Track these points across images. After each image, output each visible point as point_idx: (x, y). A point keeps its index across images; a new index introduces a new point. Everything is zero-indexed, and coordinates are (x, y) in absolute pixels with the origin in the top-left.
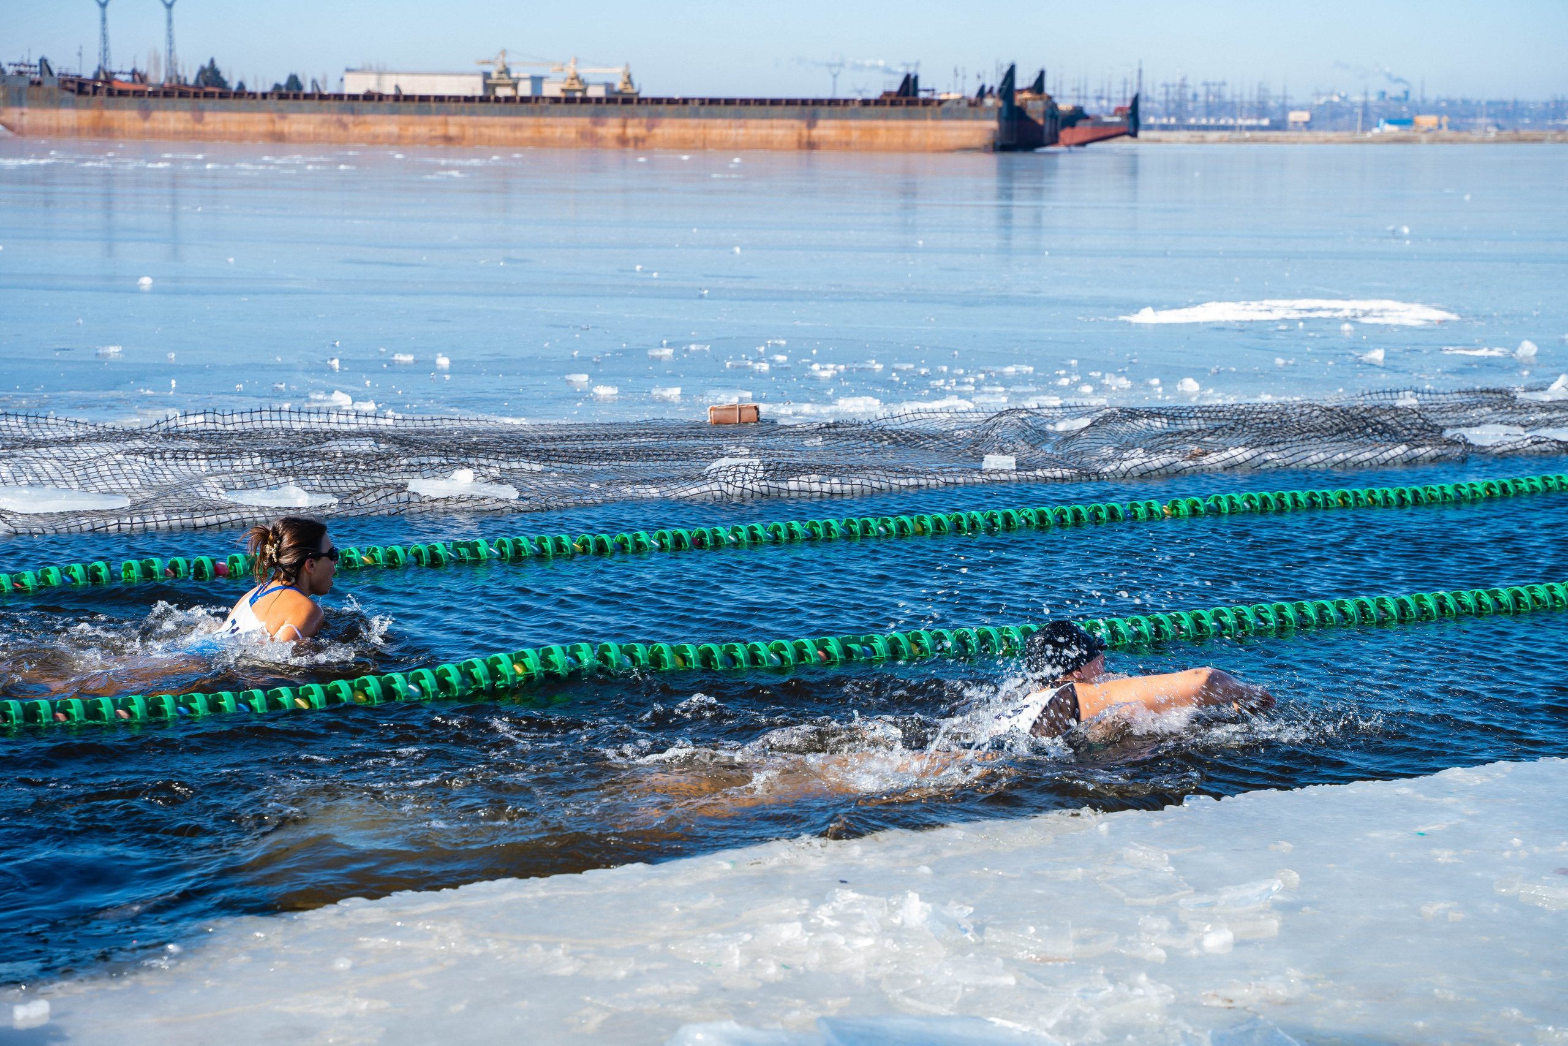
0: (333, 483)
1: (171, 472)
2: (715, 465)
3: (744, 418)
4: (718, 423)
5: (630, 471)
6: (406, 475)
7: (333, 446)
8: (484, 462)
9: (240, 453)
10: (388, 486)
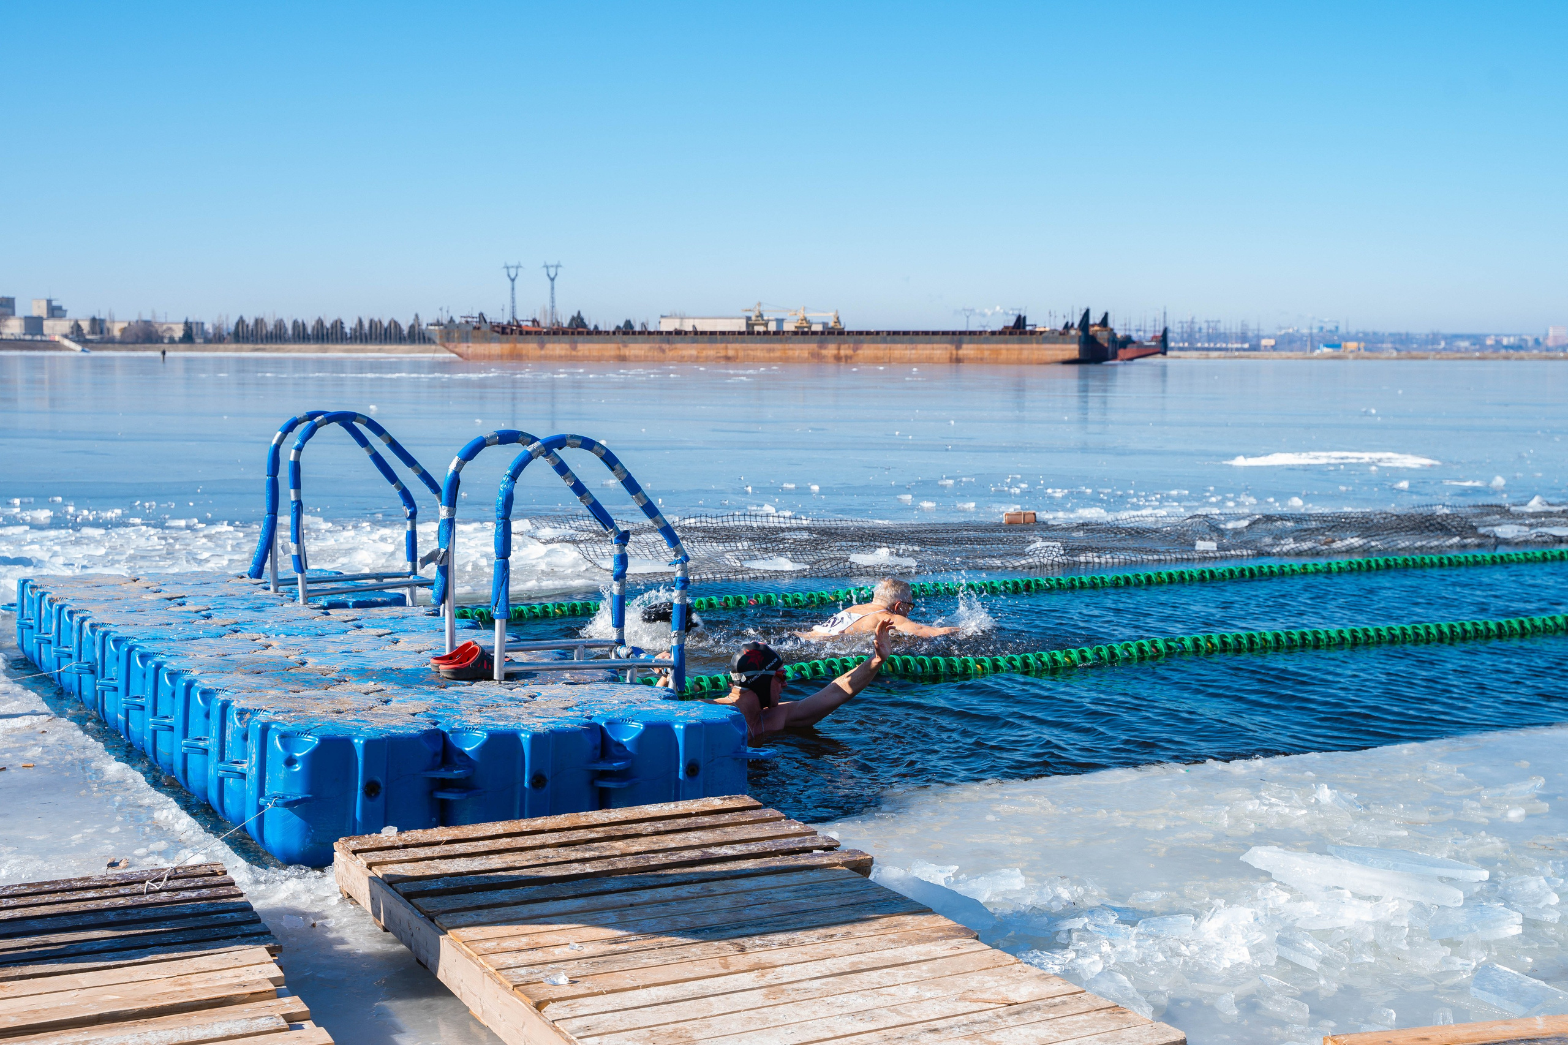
3: (1027, 520)
4: (1010, 523)
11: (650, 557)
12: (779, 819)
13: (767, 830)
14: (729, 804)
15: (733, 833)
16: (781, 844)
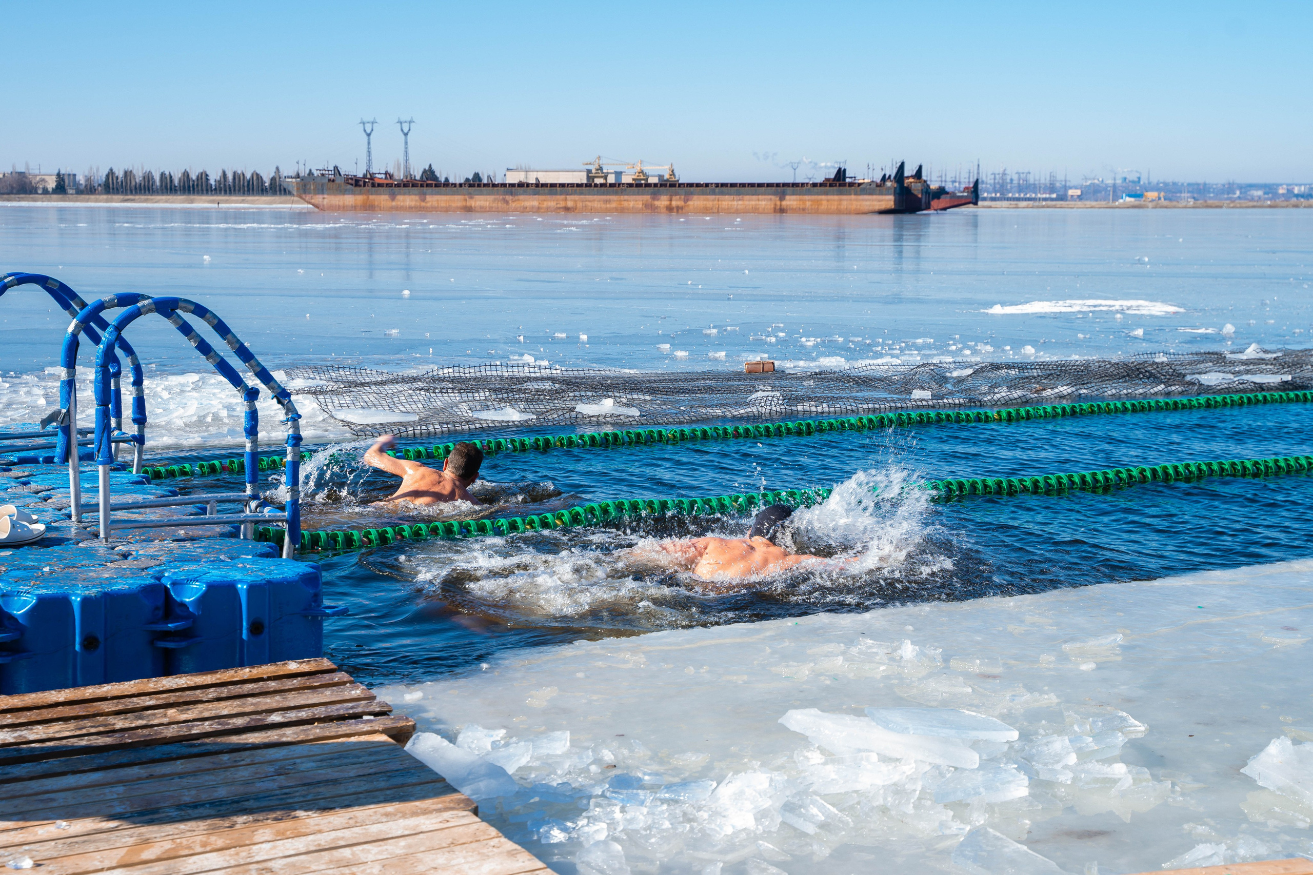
0: (532, 407)
1: (440, 401)
2: (754, 396)
3: (766, 369)
4: (750, 372)
5: (702, 399)
6: (573, 402)
7: (528, 385)
8: (617, 394)
9: (477, 390)
10: (564, 408)
11: (387, 408)
12: (344, 683)
13: (328, 695)
14: (305, 668)
15: (294, 699)
16: (334, 710)
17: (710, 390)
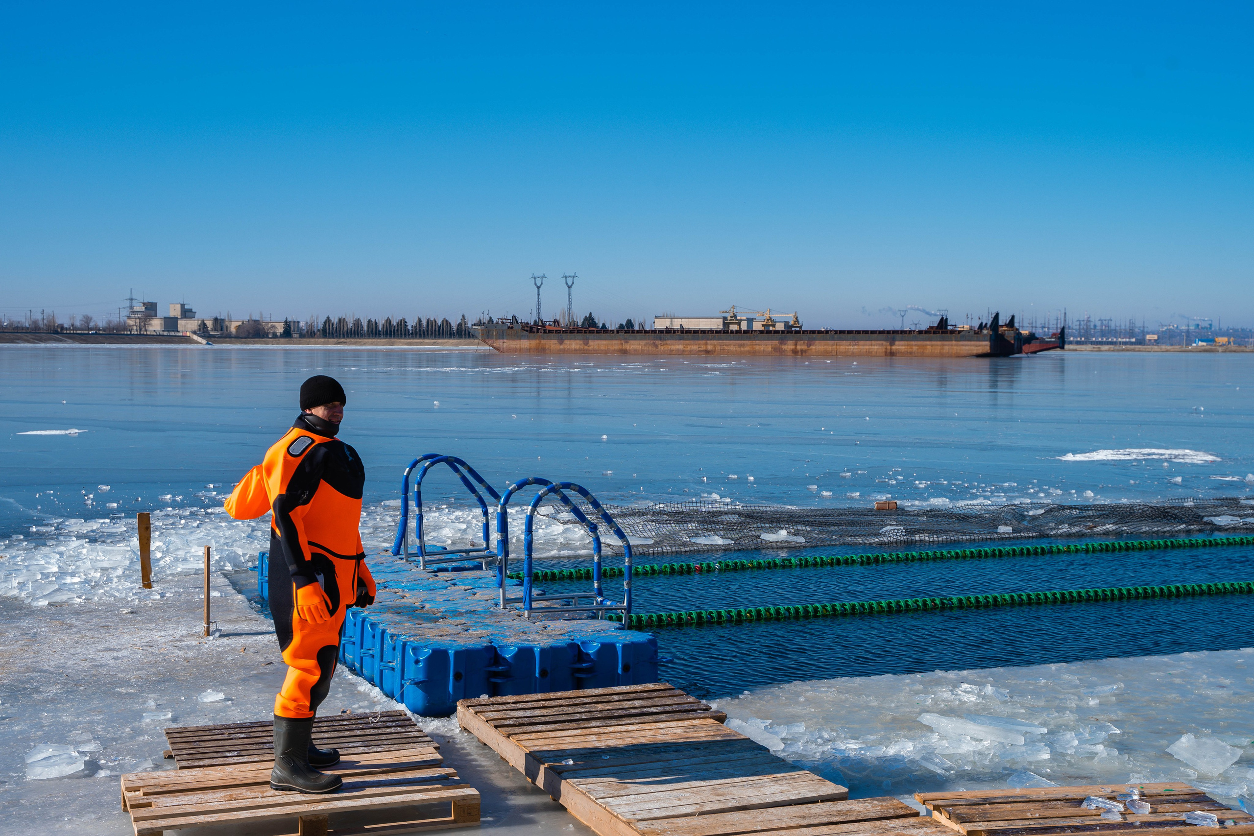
0: (729, 535)
1: (666, 529)
2: (884, 529)
3: (891, 507)
4: (879, 509)
5: (847, 531)
6: (757, 532)
7: (723, 518)
8: (787, 526)
10: (752, 536)
12: (682, 695)
13: (675, 700)
14: (658, 687)
15: (658, 701)
16: (681, 707)
17: (852, 523)
